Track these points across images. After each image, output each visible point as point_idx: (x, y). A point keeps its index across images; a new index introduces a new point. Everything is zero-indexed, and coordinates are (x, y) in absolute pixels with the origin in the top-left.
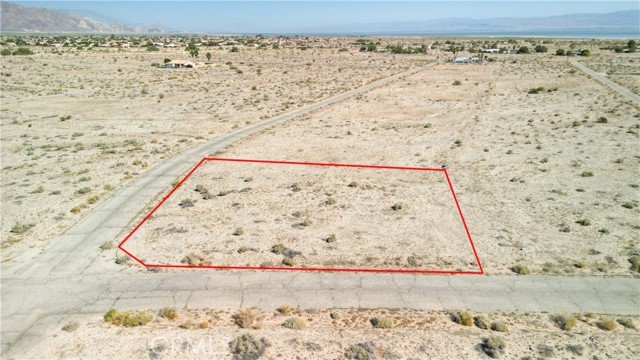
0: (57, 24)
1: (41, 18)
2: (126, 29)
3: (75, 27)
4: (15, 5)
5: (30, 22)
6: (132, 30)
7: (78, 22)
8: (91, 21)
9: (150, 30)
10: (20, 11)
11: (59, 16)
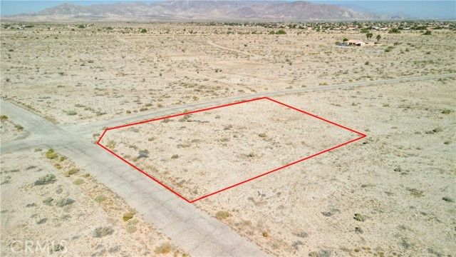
0: (329, 15)
1: (321, 11)
2: (375, 17)
3: (340, 16)
4: (309, 3)
5: (315, 13)
6: (379, 17)
7: (343, 12)
8: (352, 11)
9: (393, 17)
10: (311, 6)
11: (332, 9)
